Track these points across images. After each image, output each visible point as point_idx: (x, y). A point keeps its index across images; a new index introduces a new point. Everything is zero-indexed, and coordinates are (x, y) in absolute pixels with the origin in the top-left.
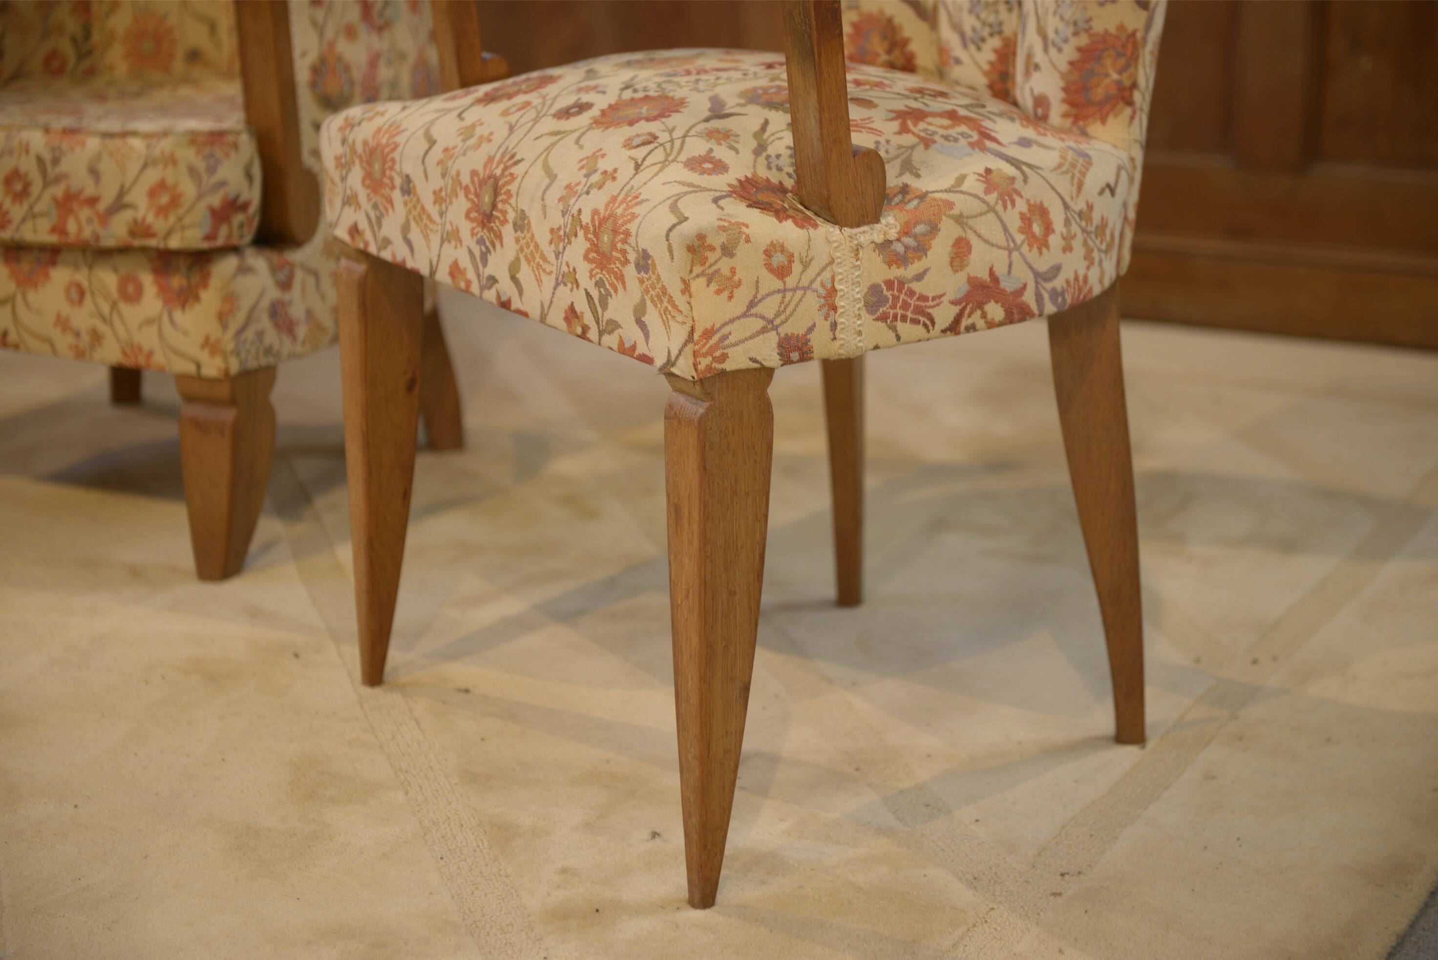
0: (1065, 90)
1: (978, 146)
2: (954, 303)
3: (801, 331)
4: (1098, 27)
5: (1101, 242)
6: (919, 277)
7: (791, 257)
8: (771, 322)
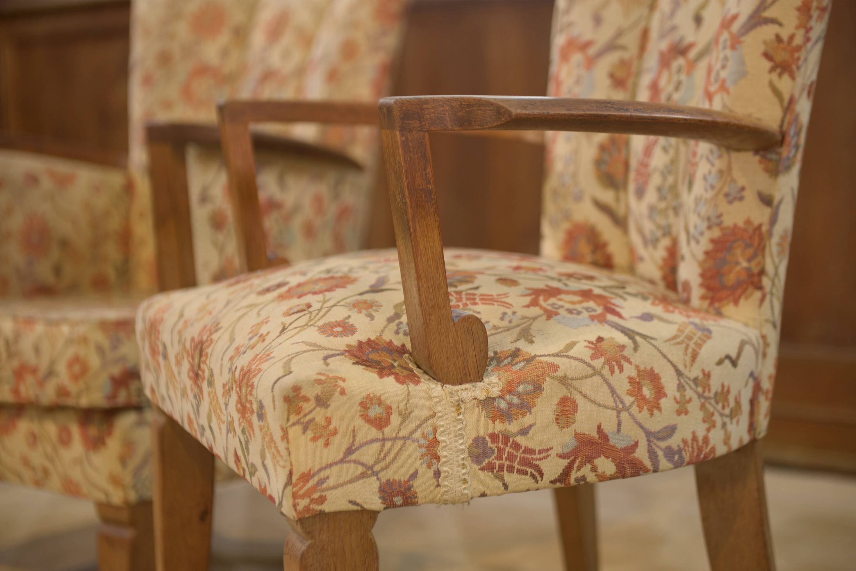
0: (703, 275)
1: (601, 319)
2: (562, 456)
3: (404, 478)
4: (728, 221)
5: (723, 407)
6: (524, 432)
7: (389, 410)
8: (371, 468)
